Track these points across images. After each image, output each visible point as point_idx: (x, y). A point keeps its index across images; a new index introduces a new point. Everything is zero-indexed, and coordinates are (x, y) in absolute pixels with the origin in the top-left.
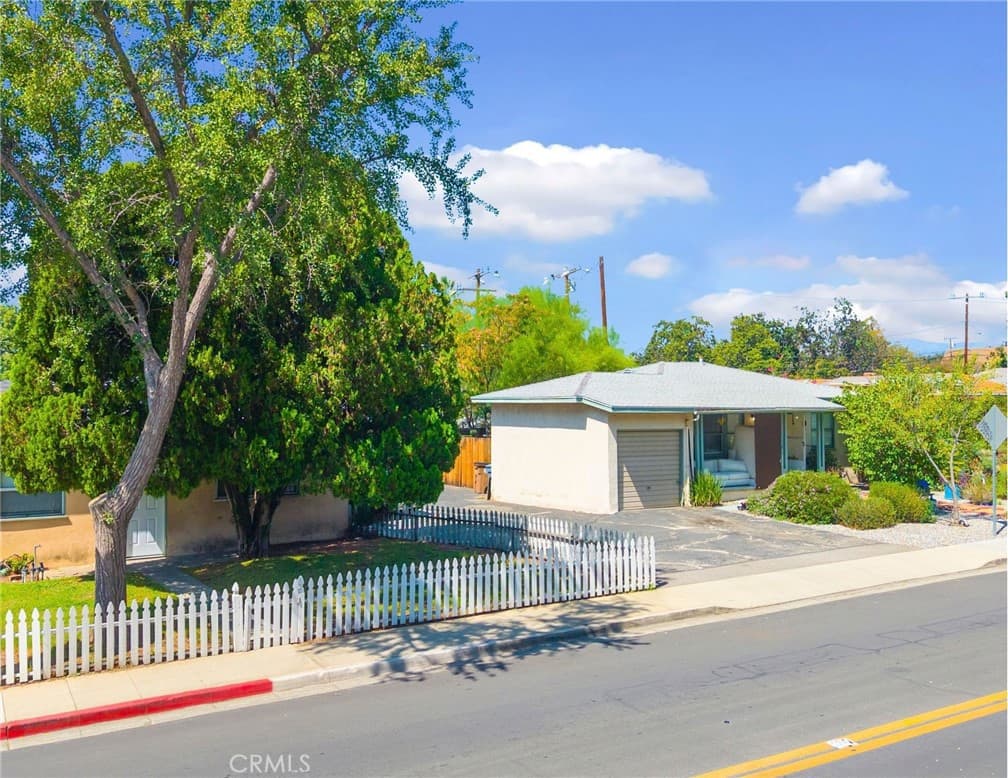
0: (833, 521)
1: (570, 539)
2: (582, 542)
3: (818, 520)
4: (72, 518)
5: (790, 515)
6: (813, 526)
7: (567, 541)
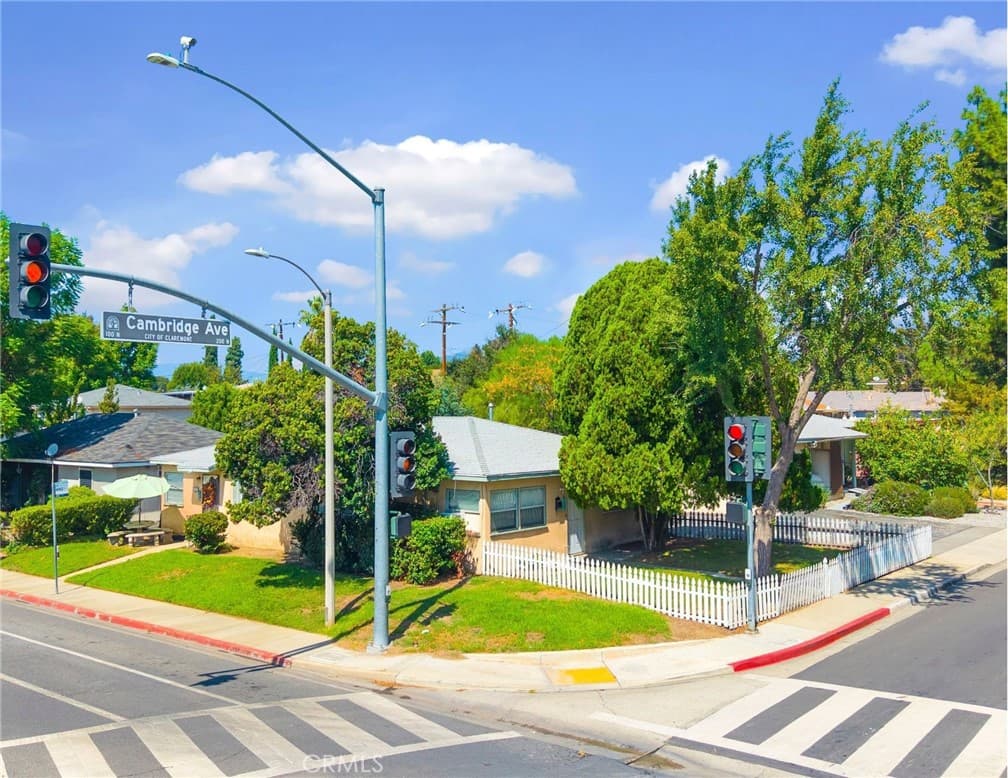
0: (924, 514)
1: (850, 530)
2: (862, 532)
3: (915, 514)
4: (549, 526)
5: (892, 512)
6: (914, 518)
7: (847, 532)
